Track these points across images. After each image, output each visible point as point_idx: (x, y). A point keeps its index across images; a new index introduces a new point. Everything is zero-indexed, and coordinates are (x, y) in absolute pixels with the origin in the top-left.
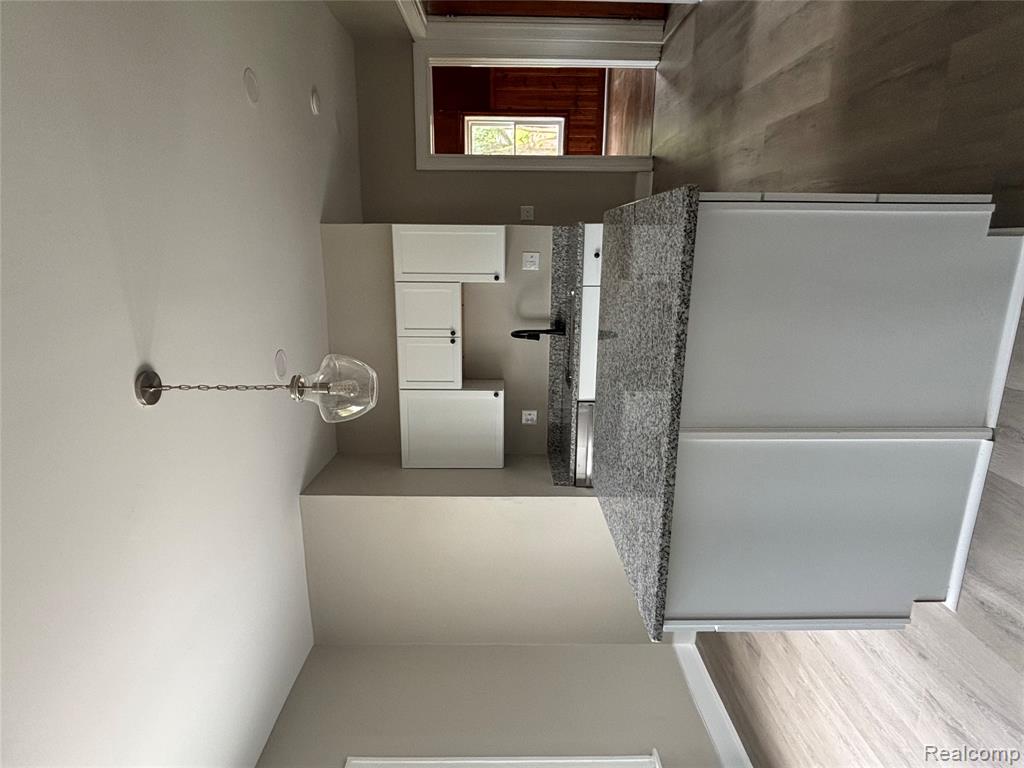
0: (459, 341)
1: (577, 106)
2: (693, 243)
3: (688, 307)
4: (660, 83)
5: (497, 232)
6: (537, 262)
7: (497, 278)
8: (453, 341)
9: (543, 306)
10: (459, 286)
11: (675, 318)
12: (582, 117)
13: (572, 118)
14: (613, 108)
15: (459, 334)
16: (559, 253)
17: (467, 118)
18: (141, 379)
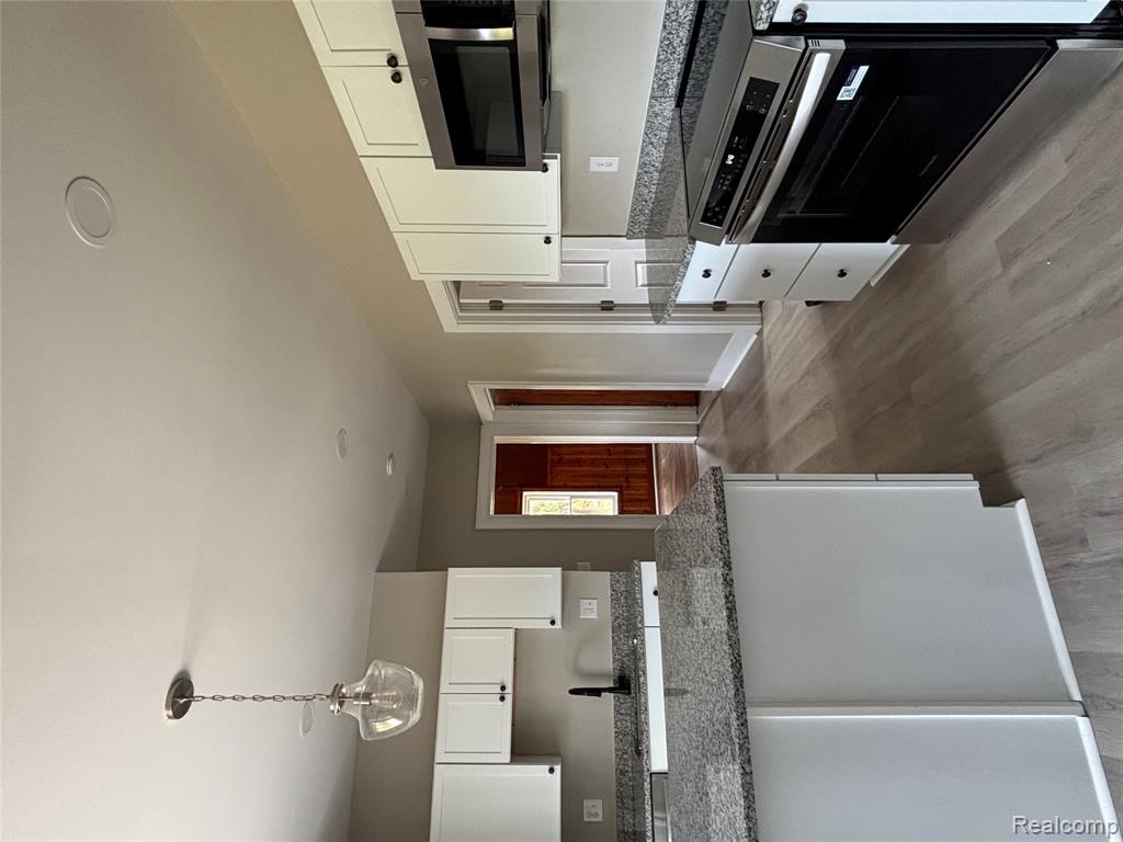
0: (509, 698)
1: (628, 482)
2: (725, 512)
3: (730, 569)
4: (701, 453)
5: (553, 575)
6: (595, 608)
7: (553, 622)
8: (502, 699)
9: (604, 661)
10: (512, 632)
11: (721, 581)
12: (633, 492)
13: (625, 492)
14: (663, 482)
15: (509, 689)
16: (618, 599)
17: (525, 493)
18: (175, 687)
